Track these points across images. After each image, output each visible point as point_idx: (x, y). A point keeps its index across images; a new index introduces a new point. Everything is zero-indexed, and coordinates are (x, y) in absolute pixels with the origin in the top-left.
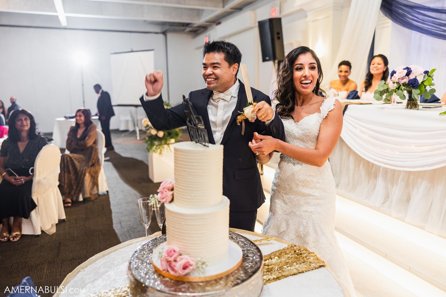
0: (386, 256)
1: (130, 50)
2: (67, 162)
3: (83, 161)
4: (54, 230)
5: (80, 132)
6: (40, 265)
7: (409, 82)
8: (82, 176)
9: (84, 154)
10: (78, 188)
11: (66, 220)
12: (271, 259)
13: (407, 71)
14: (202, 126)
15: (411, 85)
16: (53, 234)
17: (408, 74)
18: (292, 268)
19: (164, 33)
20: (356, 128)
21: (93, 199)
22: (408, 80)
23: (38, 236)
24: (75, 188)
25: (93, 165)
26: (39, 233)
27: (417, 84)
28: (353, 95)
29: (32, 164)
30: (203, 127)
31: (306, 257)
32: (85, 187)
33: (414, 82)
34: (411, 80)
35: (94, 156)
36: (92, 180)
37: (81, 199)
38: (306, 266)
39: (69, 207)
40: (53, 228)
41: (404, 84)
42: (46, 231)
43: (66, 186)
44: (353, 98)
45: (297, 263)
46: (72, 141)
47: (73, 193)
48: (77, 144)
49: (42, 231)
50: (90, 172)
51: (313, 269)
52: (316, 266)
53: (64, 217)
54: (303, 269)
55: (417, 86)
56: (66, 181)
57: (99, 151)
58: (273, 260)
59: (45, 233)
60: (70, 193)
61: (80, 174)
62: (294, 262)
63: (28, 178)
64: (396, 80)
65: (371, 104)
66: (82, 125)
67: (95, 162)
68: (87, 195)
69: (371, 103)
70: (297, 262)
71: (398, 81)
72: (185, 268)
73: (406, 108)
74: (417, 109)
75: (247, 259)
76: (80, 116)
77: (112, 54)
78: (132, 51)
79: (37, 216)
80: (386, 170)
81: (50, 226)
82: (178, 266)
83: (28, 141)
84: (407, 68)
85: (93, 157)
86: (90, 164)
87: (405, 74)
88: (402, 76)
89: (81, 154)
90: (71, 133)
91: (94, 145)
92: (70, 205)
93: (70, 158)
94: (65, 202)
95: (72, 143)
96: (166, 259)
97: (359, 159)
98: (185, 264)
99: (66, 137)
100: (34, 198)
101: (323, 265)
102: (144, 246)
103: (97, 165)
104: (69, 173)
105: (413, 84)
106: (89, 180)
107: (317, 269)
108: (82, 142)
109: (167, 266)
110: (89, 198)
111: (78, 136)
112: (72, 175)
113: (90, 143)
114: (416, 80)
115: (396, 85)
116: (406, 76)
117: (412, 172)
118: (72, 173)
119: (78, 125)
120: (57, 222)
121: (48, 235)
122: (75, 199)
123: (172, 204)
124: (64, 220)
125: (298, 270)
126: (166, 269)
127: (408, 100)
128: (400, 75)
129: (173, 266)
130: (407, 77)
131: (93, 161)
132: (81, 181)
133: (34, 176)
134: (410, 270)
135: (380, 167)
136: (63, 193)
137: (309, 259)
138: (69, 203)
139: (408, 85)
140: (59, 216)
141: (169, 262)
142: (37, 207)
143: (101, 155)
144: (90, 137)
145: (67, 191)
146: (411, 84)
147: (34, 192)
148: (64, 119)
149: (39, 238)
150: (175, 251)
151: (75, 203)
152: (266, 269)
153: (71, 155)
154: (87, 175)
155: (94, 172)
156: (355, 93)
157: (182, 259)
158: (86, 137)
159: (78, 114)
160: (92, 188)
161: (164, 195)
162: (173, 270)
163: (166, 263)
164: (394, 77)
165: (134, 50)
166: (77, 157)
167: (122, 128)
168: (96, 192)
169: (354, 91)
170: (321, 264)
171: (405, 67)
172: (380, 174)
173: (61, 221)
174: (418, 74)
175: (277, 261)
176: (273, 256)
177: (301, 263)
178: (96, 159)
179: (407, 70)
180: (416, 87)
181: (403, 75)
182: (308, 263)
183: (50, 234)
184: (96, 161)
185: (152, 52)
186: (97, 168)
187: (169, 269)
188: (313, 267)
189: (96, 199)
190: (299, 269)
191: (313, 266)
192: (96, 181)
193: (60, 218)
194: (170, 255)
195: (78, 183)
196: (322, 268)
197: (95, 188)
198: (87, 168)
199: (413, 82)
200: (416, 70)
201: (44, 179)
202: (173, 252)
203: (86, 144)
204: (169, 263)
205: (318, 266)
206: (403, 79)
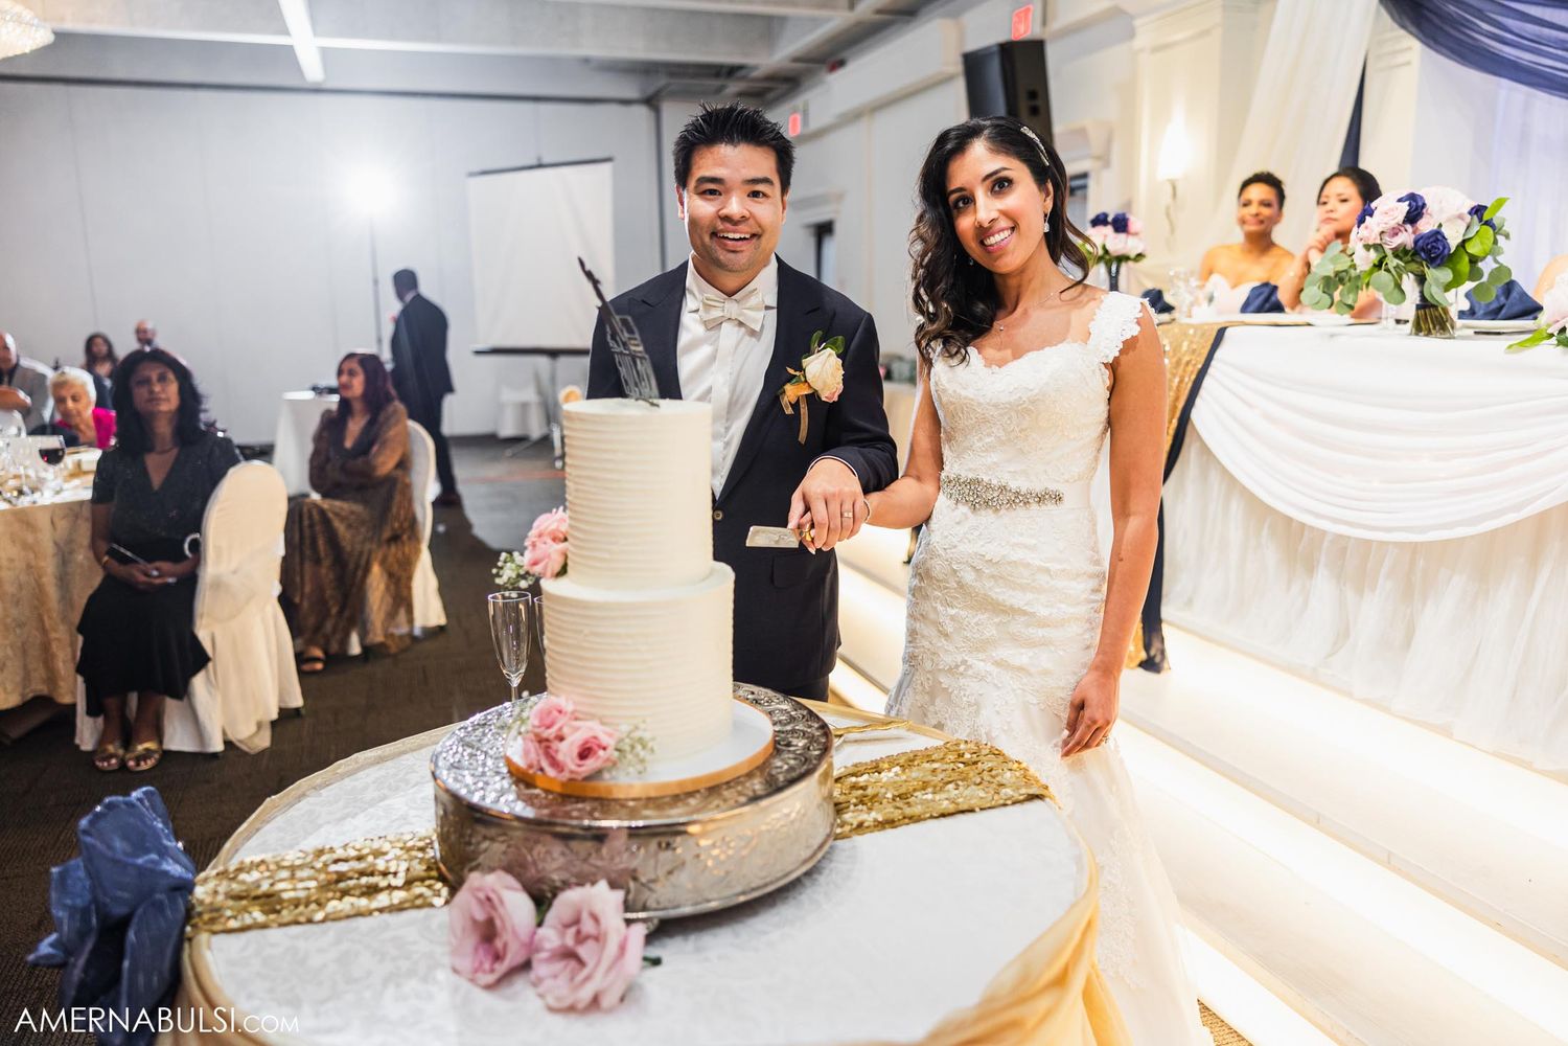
0: (1318, 822)
1: (534, 162)
2: (311, 526)
3: (363, 523)
4: (264, 741)
5: (355, 427)
6: (215, 839)
7: (1416, 242)
8: (360, 573)
9: (365, 502)
10: (347, 613)
11: (303, 712)
12: (880, 773)
13: (1410, 205)
14: (637, 345)
15: (1423, 254)
16: (263, 752)
17: (1413, 217)
18: (937, 797)
19: (652, 102)
20: (1250, 406)
21: (393, 649)
22: (1413, 236)
23: (215, 755)
24: (334, 610)
25: (395, 538)
26: (217, 746)
27: (1441, 248)
28: (1261, 298)
29: (196, 523)
30: (641, 348)
31: (990, 771)
32: (367, 610)
33: (1434, 244)
34: (1422, 238)
35: (399, 508)
36: (392, 587)
37: (355, 648)
38: (982, 794)
39: (315, 672)
40: (262, 733)
41: (1400, 253)
42: (240, 741)
43: (306, 604)
44: (1259, 310)
45: (957, 785)
46: (328, 460)
47: (329, 626)
48: (343, 469)
49: (228, 743)
50: (383, 563)
51: (1005, 805)
52: (1017, 797)
53: (297, 701)
54: (973, 802)
55: (1442, 259)
56: (308, 589)
57: (416, 493)
58: (883, 774)
59: (238, 748)
60: (318, 628)
61: (351, 566)
62: (950, 782)
63: (180, 568)
64: (1374, 236)
65: (1309, 325)
66: (357, 406)
67: (401, 526)
68: (375, 634)
69: (1311, 322)
70: (960, 783)
71: (1378, 242)
72: (585, 753)
73: (1411, 334)
74: (1448, 335)
75: (783, 751)
76: (352, 373)
77: (472, 174)
78: (540, 166)
79: (210, 693)
80: (1342, 545)
81: (253, 728)
82: (567, 751)
83: (175, 451)
84: (1412, 197)
85: (394, 510)
86: (387, 534)
87: (1401, 218)
88: (1393, 223)
89: (356, 501)
90: (325, 434)
91: (399, 473)
92: (319, 666)
93: (322, 512)
94: (301, 658)
95: (329, 467)
96: (537, 735)
97: (1259, 511)
98: (586, 742)
99: (310, 448)
100: (203, 634)
101: (1038, 792)
102: (489, 717)
103: (409, 538)
104: (317, 561)
105: (1430, 252)
106: (382, 587)
107: (1017, 805)
108: (360, 461)
109: (538, 755)
110: (382, 645)
111: (348, 444)
112: (324, 571)
113: (385, 463)
114: (1439, 237)
115: (1373, 256)
116: (1404, 222)
117: (1422, 543)
118: (327, 562)
119: (345, 405)
120: (274, 716)
121: (246, 754)
122: (334, 647)
123: (563, 580)
124: (297, 710)
125: (957, 804)
126: (535, 763)
127: (1417, 305)
128: (1386, 219)
129: (553, 754)
130: (1408, 227)
131: (396, 525)
132: (354, 590)
133: (202, 562)
134: (1389, 861)
135: (1324, 533)
136: (295, 630)
137: (997, 775)
138: (317, 659)
139: (1413, 255)
140: (281, 698)
141: (542, 741)
142: (210, 665)
143: (424, 507)
144: (384, 443)
145: (311, 621)
146: (1423, 249)
147: (202, 616)
148: (310, 395)
149: (215, 764)
150: (560, 712)
151: (337, 659)
152: (857, 798)
153: (326, 505)
154: (376, 569)
155: (398, 561)
156: (1266, 291)
157: (577, 729)
158: (371, 444)
159: (346, 367)
160: (391, 615)
161: (538, 554)
162: (555, 763)
163: (537, 745)
164: (1366, 228)
165: (546, 160)
166: (342, 509)
167: (507, 430)
168: (404, 630)
169: (1266, 284)
170: (1032, 791)
171: (1404, 194)
172: (1323, 559)
173: (287, 715)
174: (1447, 216)
175: (897, 779)
176: (886, 766)
177: (968, 786)
178: (405, 519)
179: (1407, 203)
180: (1438, 261)
181: (1396, 221)
182: (994, 786)
183: (252, 752)
184: (406, 525)
185: (606, 167)
186: (407, 550)
187: (545, 764)
188: (1005, 797)
189: (405, 650)
190: (960, 800)
191: (1005, 794)
192: (405, 593)
193: (283, 706)
194: (548, 722)
195: (346, 596)
196: (1037, 803)
197: (402, 615)
198: (374, 546)
199: (1428, 244)
200: (1441, 202)
201: (235, 572)
202: (555, 713)
203: (374, 468)
204: (544, 744)
205: (1021, 795)
206: (1395, 232)
